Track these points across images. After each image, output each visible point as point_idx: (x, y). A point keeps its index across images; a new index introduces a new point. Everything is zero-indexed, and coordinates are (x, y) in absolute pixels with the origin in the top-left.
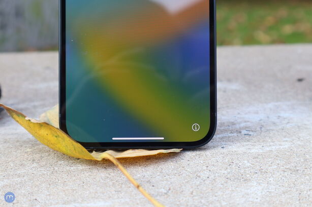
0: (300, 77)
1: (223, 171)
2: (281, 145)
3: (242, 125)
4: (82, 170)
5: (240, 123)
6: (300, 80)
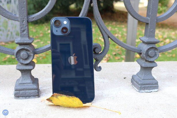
3: (111, 95)
6: (125, 78)
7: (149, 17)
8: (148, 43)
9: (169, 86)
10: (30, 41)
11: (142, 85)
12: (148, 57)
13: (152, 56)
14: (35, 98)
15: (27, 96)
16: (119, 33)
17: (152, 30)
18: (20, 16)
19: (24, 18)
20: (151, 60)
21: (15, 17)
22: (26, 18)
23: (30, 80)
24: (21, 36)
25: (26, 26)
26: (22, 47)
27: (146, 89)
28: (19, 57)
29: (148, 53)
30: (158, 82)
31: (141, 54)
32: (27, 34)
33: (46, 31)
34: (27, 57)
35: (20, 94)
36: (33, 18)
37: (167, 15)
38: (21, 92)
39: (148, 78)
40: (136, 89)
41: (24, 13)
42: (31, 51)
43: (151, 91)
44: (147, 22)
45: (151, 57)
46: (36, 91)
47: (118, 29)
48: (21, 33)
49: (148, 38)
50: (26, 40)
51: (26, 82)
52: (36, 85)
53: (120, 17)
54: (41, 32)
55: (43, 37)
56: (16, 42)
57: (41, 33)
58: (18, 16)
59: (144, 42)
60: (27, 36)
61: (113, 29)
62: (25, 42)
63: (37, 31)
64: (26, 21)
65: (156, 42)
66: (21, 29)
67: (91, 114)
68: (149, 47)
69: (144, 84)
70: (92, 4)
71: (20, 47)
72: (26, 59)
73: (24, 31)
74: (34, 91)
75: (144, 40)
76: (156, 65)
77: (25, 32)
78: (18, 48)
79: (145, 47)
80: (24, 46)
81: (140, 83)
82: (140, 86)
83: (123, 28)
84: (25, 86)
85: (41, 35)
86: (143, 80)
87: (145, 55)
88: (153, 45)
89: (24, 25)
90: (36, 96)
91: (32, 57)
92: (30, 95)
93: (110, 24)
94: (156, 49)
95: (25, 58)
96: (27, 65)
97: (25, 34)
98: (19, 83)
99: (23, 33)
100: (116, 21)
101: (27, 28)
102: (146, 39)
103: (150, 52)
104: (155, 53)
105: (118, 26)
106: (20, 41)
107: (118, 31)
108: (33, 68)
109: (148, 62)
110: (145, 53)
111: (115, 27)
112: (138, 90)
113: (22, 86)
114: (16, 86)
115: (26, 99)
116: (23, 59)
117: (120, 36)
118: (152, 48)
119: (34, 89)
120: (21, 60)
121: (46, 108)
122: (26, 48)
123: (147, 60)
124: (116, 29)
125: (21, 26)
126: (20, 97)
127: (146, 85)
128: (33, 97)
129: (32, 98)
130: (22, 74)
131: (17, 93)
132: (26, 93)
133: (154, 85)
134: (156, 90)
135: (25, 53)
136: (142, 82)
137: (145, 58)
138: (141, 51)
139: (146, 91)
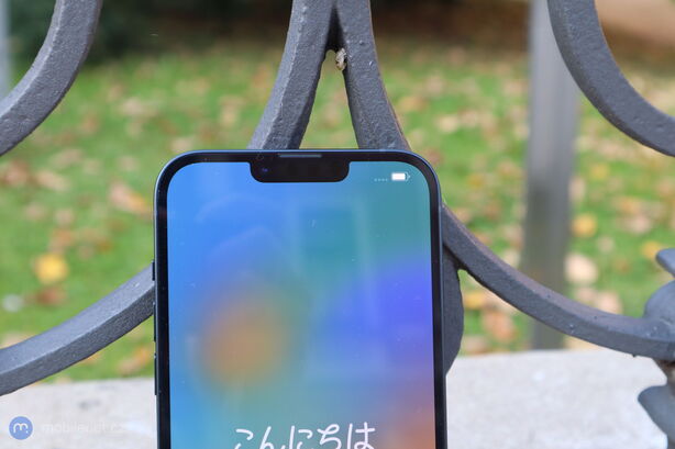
31: (674, 363)
70: (340, 57)
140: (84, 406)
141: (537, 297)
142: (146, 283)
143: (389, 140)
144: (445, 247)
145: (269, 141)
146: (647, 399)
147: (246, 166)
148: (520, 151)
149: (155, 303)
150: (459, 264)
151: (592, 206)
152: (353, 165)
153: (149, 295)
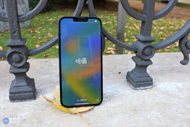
0: (119, 72)
1: (106, 114)
2: (119, 103)
3: (108, 95)
4: (69, 116)
5: (107, 94)
6: (119, 73)
7: (146, 15)
8: (144, 42)
9: (162, 81)
10: (22, 44)
11: (137, 82)
12: (144, 55)
13: (148, 55)
14: (31, 100)
15: (22, 99)
16: (110, 20)
17: (148, 28)
18: (9, 16)
19: (13, 19)
20: (147, 58)
21: (4, 17)
22: (15, 18)
23: (25, 82)
24: (11, 38)
25: (17, 27)
26: (14, 50)
27: (141, 87)
28: (11, 60)
29: (144, 52)
30: (152, 79)
31: (137, 52)
32: (18, 35)
33: (48, 20)
34: (19, 60)
35: (15, 97)
36: (24, 18)
37: (164, 13)
38: (16, 95)
39: (143, 76)
40: (131, 86)
41: (13, 12)
42: (24, 54)
43: (146, 88)
44: (144, 21)
45: (146, 56)
46: (32, 93)
47: (109, 17)
48: (11, 35)
49: (144, 37)
50: (18, 42)
51: (20, 85)
52: (31, 88)
53: (110, 7)
54: (43, 20)
55: (45, 24)
56: (7, 45)
57: (43, 22)
58: (7, 16)
59: (139, 40)
60: (19, 37)
61: (105, 17)
62: (17, 44)
63: (39, 20)
64: (16, 21)
65: (152, 40)
66: (12, 30)
67: (88, 119)
68: (146, 46)
69: (140, 82)
70: (87, 2)
71: (12, 49)
72: (19, 62)
73: (14, 32)
74: (30, 93)
75: (140, 39)
76: (151, 63)
77: (16, 34)
78: (10, 50)
79: (141, 46)
80: (16, 49)
81: (135, 81)
82: (136, 84)
83: (113, 16)
84: (20, 88)
85: (43, 23)
86: (138, 77)
87: (141, 54)
88: (149, 43)
89: (14, 25)
90: (32, 98)
91: (25, 60)
92: (26, 98)
93: (103, 13)
94: (151, 47)
95: (17, 62)
96: (20, 67)
97: (16, 36)
98: (13, 86)
99: (14, 35)
100: (107, 10)
101: (17, 29)
102: (142, 38)
103: (146, 50)
104: (151, 51)
105: (109, 14)
106: (11, 43)
107: (109, 18)
108: (27, 71)
109: (143, 60)
110: (141, 51)
111: (107, 15)
112: (133, 88)
113: (16, 89)
114: (10, 90)
115: (21, 101)
116: (16, 62)
117: (111, 23)
118: (148, 46)
119: (30, 92)
120: (14, 64)
121: (42, 113)
122: (17, 51)
123: (143, 58)
124: (108, 17)
125: (12, 27)
126: (16, 100)
127: (141, 82)
128: (29, 99)
129: (28, 101)
130: (16, 77)
131: (12, 96)
132: (21, 96)
133: (149, 82)
134: (151, 87)
135: (17, 56)
136: (137, 80)
137: (141, 56)
138: (137, 49)
139: (141, 88)
140: (46, 62)
141: (117, 41)
142: (57, 37)
143: (94, 16)
144: (103, 33)
145: (76, 15)
146: (133, 58)
147: (72, 19)
148: (116, 28)
149: (59, 40)
150: (105, 36)
151: (127, 37)
152: (89, 19)
153: (57, 39)
